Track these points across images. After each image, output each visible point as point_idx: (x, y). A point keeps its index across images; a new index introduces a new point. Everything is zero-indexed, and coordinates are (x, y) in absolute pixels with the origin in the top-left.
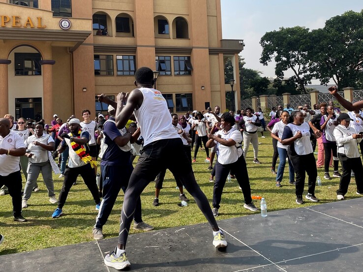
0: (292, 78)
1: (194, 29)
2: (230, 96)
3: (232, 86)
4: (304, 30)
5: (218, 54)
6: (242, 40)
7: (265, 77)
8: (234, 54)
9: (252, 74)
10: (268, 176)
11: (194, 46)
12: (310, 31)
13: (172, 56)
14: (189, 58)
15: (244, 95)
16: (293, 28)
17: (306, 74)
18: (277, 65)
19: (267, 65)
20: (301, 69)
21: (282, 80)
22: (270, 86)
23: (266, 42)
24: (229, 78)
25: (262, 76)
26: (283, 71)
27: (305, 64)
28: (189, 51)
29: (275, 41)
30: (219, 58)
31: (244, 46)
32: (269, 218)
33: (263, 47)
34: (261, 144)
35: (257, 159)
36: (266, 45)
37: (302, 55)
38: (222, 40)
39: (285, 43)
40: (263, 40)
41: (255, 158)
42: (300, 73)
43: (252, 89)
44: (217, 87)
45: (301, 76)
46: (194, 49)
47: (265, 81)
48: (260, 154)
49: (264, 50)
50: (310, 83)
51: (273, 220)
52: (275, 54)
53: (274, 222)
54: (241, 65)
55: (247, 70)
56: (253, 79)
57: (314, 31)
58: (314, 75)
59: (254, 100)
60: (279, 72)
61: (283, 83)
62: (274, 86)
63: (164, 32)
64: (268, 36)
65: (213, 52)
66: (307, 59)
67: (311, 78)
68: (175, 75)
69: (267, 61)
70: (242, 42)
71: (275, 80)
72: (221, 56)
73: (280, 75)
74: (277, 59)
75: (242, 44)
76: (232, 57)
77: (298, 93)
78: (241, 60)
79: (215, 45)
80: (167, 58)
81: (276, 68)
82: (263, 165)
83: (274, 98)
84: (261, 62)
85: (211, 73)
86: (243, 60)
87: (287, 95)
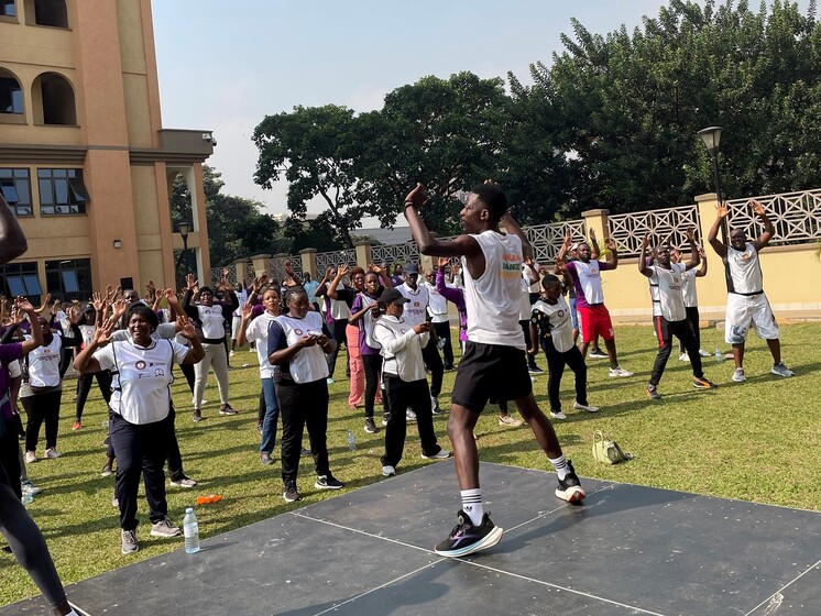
0: (324, 216)
1: (90, 101)
2: (186, 260)
3: (185, 237)
4: (345, 113)
5: (152, 163)
6: (210, 133)
7: (267, 215)
8: (191, 163)
9: (240, 208)
11: (90, 143)
12: (356, 115)
13: (33, 168)
14: (79, 172)
15: (219, 257)
16: (321, 109)
17: (351, 206)
18: (292, 188)
19: (270, 187)
20: (341, 195)
21: (302, 219)
22: (279, 235)
23: (266, 138)
24: (181, 222)
25: (263, 212)
26: (304, 201)
27: (348, 185)
28: (79, 155)
29: (286, 137)
30: (155, 173)
31: (215, 144)
32: (201, 556)
33: (261, 147)
35: (227, 405)
36: (266, 144)
37: (343, 167)
38: (161, 131)
39: (305, 141)
40: (258, 132)
41: (223, 403)
42: (340, 205)
43: (239, 242)
44: (154, 241)
45: (342, 211)
46: (91, 152)
47: (268, 223)
49: (263, 156)
50: (360, 225)
51: (209, 558)
52: (287, 163)
53: (211, 564)
54: (211, 190)
55: (228, 199)
56: (243, 220)
57: (363, 115)
58: (365, 209)
59: (239, 267)
60: (296, 202)
61: (307, 225)
62: (287, 234)
64: (270, 125)
65: (138, 158)
66: (352, 173)
67: (361, 215)
68: (44, 215)
69: (271, 180)
70: (208, 137)
71: (289, 221)
72: (161, 167)
73: (299, 209)
74: (292, 175)
75: (209, 140)
76: (188, 170)
77: (339, 247)
78: (213, 176)
79: (145, 141)
80: (18, 174)
81: (289, 195)
84: (258, 182)
85: (135, 208)
86: (218, 176)
87: (310, 252)
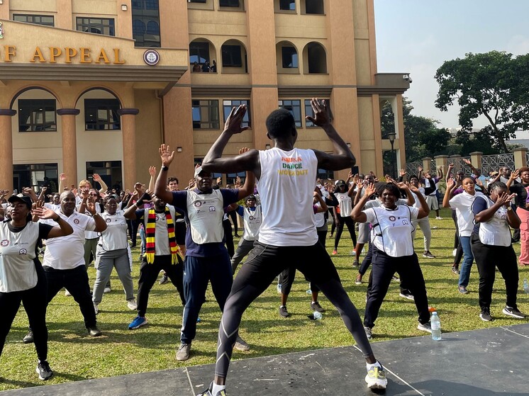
0: (486, 130)
1: (335, 59)
2: (390, 157)
3: (392, 142)
4: (505, 56)
5: (370, 95)
6: (408, 74)
7: (443, 129)
8: (395, 95)
9: (424, 124)
10: (446, 277)
11: (334, 84)
12: (514, 57)
13: (303, 99)
15: (411, 156)
16: (486, 54)
17: (507, 123)
18: (462, 110)
19: (446, 110)
20: (499, 115)
21: (469, 132)
22: (452, 142)
23: (444, 77)
24: (388, 131)
25: (439, 127)
26: (471, 119)
27: (506, 108)
28: (327, 91)
29: (459, 74)
30: (372, 101)
31: (411, 82)
32: (444, 343)
33: (441, 83)
34: (436, 229)
35: (428, 252)
36: (444, 80)
37: (501, 95)
38: (377, 75)
39: (474, 77)
40: (439, 73)
41: (426, 250)
42: (498, 122)
43: (424, 146)
44: (370, 144)
45: (500, 127)
46: (334, 89)
47: (444, 134)
48: (433, 244)
49: (442, 88)
50: (514, 136)
51: (450, 345)
52: (459, 93)
53: (451, 349)
54: (406, 111)
55: (415, 117)
56: (425, 131)
57: (520, 58)
58: (519, 125)
59: (425, 163)
60: (465, 120)
61: (472, 137)
62: (457, 142)
63: (290, 65)
64: (448, 67)
65: (362, 92)
66: (508, 100)
67: (516, 129)
68: (307, 127)
69: (447, 105)
70: (407, 77)
71: (459, 133)
72: (376, 98)
73: (467, 125)
74: (463, 101)
75: (407, 79)
76: (393, 99)
77: (495, 152)
78: (406, 103)
79: (367, 81)
80: (294, 103)
81: (460, 115)
82: (440, 261)
83: (456, 159)
84: (437, 106)
85: (360, 123)
86: (409, 103)
87: (478, 154)
